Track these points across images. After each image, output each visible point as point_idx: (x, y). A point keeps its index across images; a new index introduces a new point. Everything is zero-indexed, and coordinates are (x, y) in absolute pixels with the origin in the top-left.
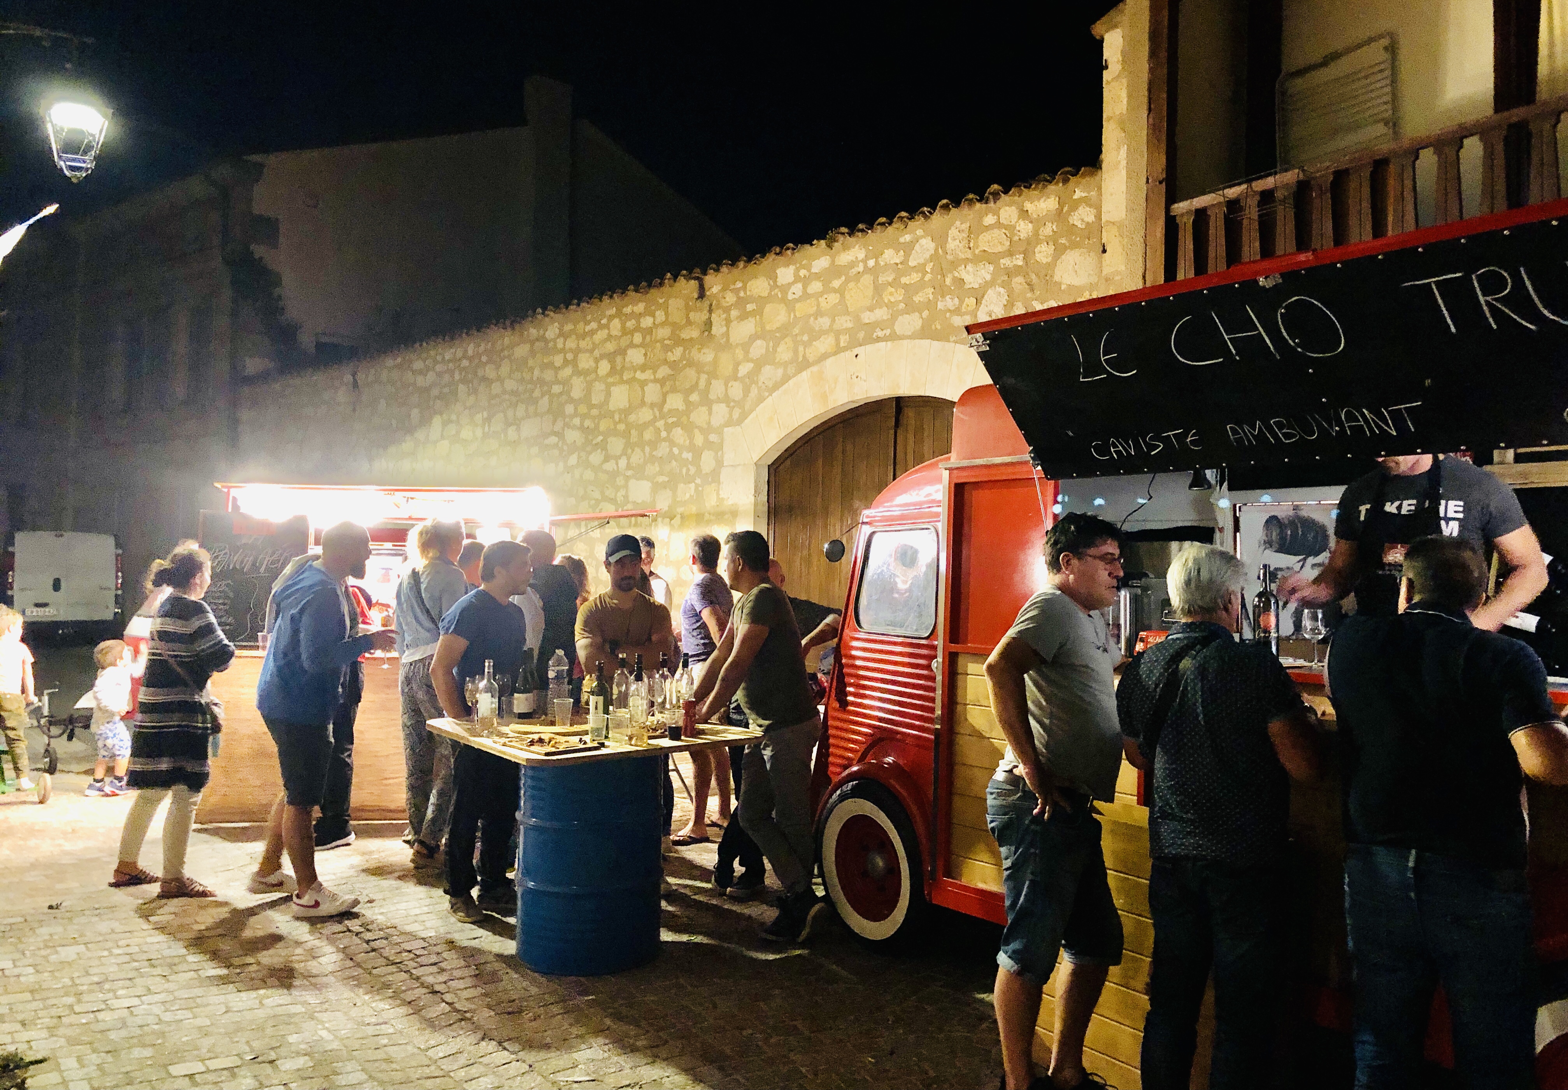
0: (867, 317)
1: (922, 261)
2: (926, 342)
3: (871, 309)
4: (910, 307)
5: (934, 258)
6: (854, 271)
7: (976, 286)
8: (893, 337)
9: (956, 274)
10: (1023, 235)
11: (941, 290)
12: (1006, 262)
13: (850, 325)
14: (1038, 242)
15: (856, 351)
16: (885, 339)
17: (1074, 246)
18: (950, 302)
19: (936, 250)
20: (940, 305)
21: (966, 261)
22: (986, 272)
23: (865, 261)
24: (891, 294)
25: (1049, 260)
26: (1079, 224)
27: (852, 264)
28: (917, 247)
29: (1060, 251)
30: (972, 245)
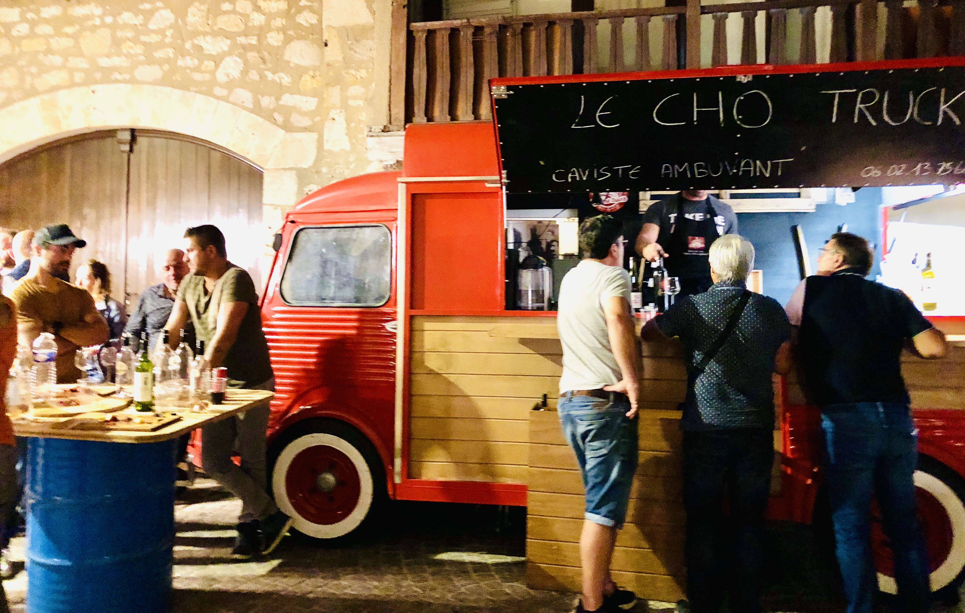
0: (104, 62)
1: (162, 26)
2: (168, 89)
3: (108, 56)
4: (150, 61)
5: (174, 26)
6: (90, 23)
7: (214, 53)
8: (133, 81)
9: (196, 42)
10: (256, 23)
11: (181, 52)
12: (242, 40)
13: (86, 66)
14: (270, 30)
15: (93, 87)
16: (125, 81)
17: (300, 38)
18: (189, 62)
19: (176, 21)
20: (180, 63)
21: (205, 34)
22: (224, 45)
23: (101, 17)
24: (131, 48)
25: (280, 44)
26: (304, 23)
27: (88, 18)
28: (157, 15)
29: (288, 40)
30: (210, 22)
